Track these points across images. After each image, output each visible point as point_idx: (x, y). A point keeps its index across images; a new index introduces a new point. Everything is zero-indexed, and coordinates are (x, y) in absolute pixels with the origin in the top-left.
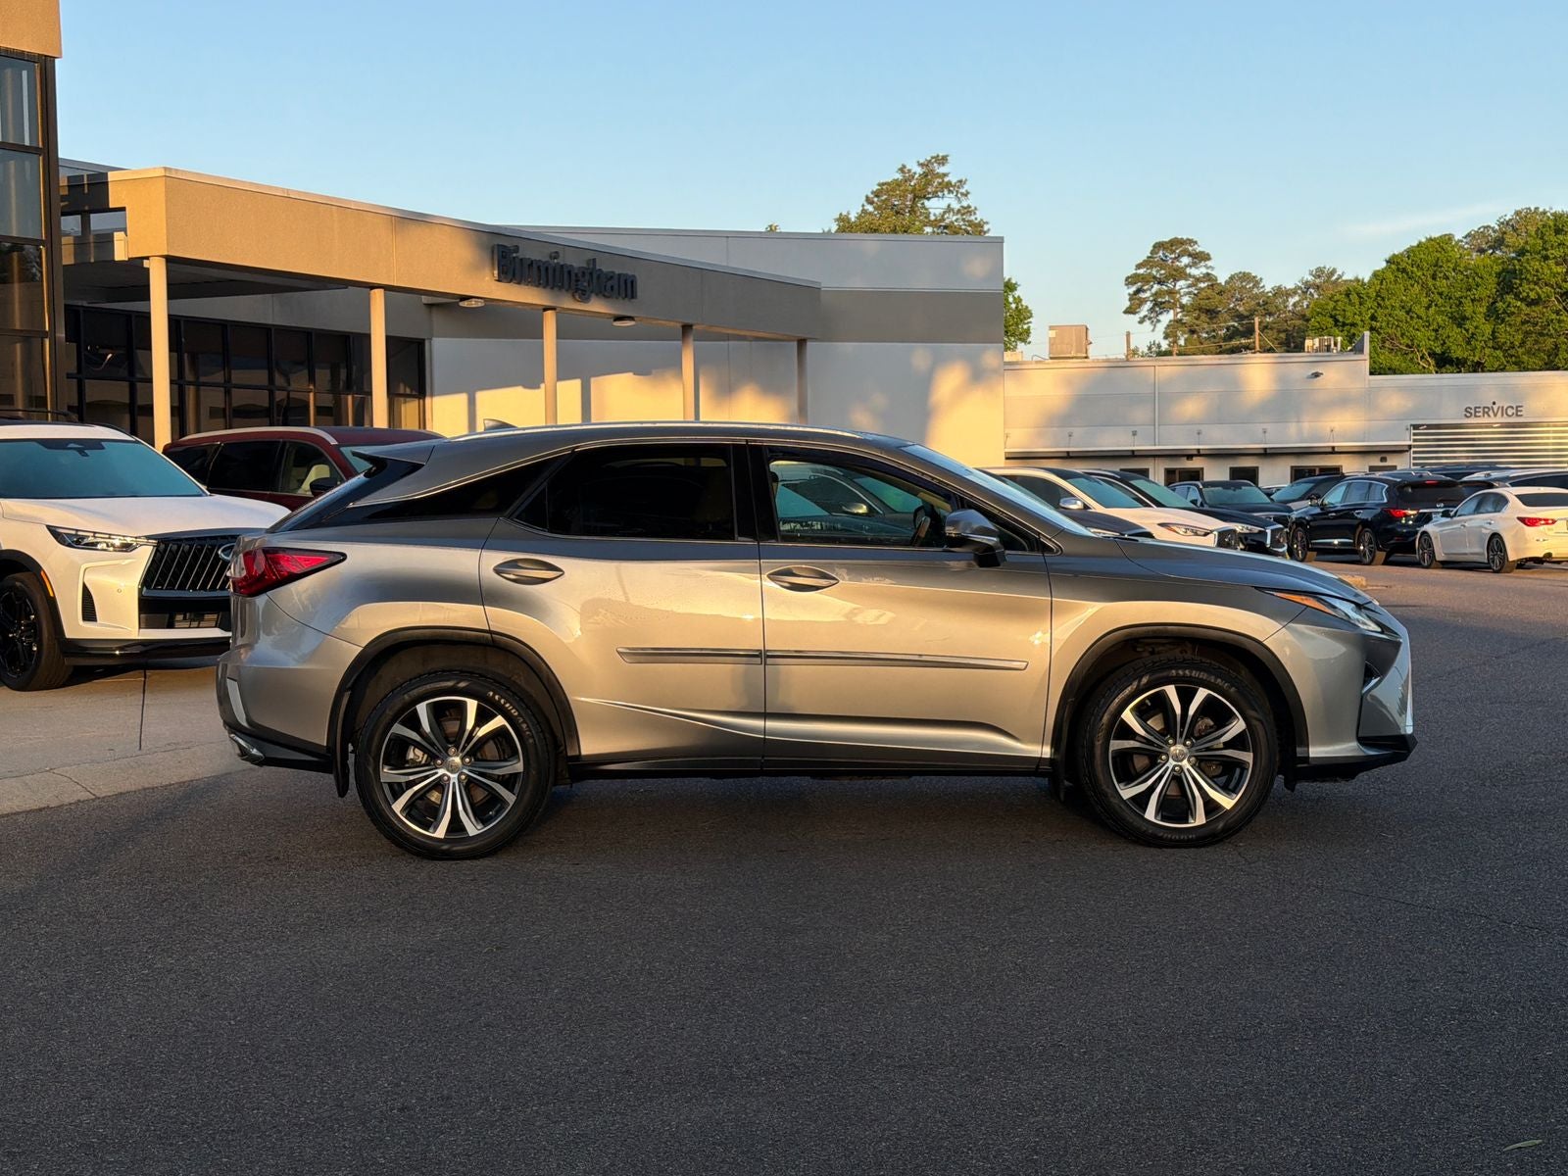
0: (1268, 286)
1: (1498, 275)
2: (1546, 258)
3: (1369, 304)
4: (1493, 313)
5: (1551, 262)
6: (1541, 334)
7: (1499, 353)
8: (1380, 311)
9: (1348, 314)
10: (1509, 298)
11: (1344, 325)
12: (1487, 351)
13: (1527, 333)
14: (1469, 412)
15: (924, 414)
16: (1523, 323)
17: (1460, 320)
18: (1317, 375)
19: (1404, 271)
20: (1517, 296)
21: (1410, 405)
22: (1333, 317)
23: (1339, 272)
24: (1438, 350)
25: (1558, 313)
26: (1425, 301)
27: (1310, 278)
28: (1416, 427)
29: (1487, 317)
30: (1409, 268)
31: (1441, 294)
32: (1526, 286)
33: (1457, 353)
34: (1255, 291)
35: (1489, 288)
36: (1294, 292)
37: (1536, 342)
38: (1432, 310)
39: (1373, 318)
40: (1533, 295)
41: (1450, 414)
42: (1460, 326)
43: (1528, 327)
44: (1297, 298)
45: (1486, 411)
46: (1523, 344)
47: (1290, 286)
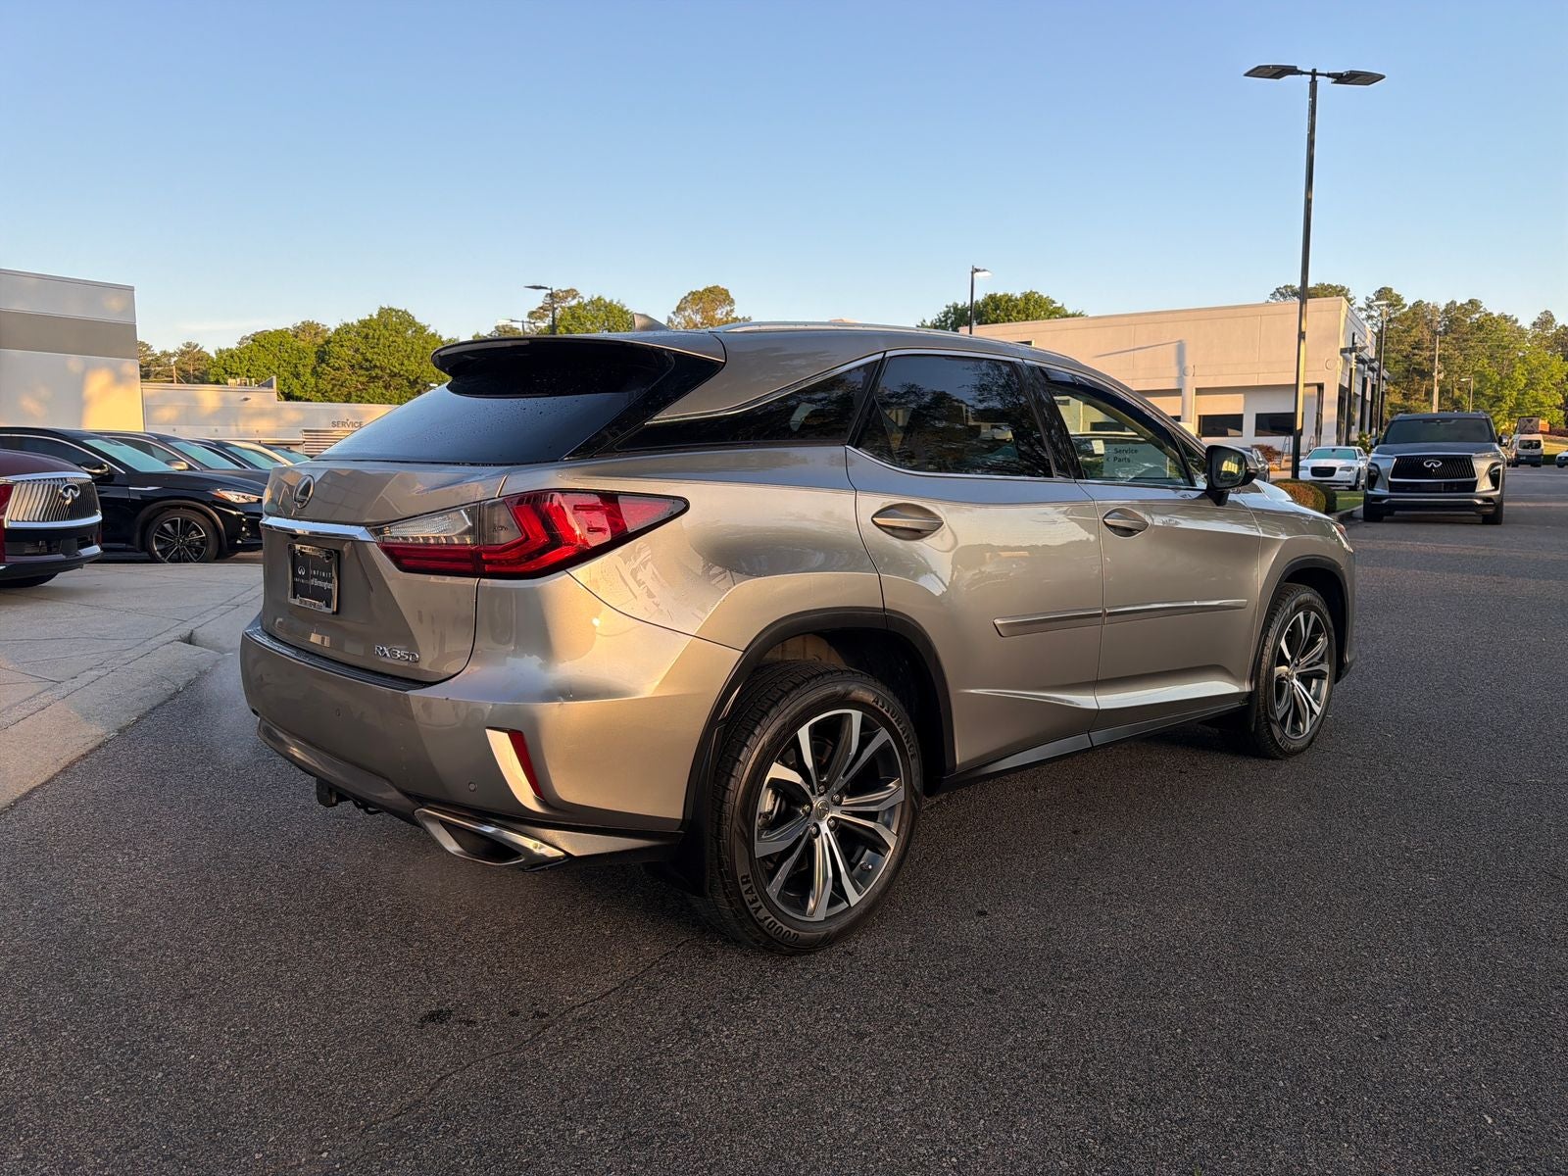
0: (157, 350)
1: (316, 353)
2: (342, 346)
3: (245, 363)
4: (314, 372)
5: (345, 349)
6: (342, 386)
7: (319, 395)
8: (252, 367)
9: (234, 368)
10: (324, 365)
11: (231, 373)
12: (313, 393)
13: (334, 386)
14: (334, 424)
15: (81, 404)
16: (332, 379)
17: (297, 376)
18: (246, 399)
19: (263, 346)
20: (328, 365)
21: (301, 418)
22: (225, 369)
23: (200, 346)
24: (286, 391)
25: (350, 375)
26: (277, 363)
27: (184, 348)
28: (305, 431)
29: (312, 375)
30: (266, 345)
31: (285, 361)
32: (332, 360)
33: (297, 393)
34: (148, 352)
35: (312, 360)
36: (174, 355)
37: (339, 390)
38: (281, 369)
39: (248, 371)
40: (336, 365)
41: (323, 424)
42: (297, 378)
43: (334, 382)
44: (176, 359)
45: (344, 424)
46: (332, 390)
47: (171, 351)
